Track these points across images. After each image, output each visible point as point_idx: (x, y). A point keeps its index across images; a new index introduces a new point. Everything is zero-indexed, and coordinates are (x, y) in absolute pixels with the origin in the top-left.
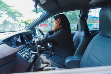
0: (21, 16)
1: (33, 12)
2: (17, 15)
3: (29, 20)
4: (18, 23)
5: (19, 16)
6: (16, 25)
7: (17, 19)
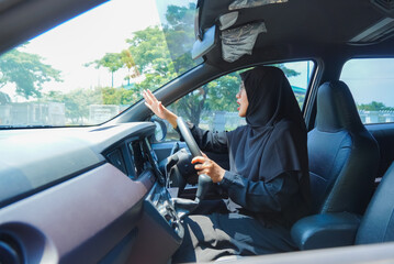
0: (53, 79)
1: (96, 65)
2: (39, 73)
3: (81, 92)
4: (38, 103)
5: (43, 78)
6: (32, 109)
7: (37, 88)
